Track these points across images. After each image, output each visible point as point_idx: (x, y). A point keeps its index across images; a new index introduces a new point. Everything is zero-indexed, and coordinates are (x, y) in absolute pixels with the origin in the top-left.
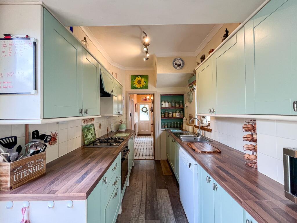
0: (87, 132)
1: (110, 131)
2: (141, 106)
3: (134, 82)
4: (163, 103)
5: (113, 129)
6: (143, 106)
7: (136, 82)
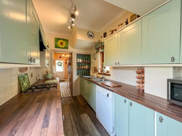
0: (23, 81)
1: (38, 79)
2: (57, 62)
3: (58, 43)
4: (78, 59)
5: (41, 78)
6: (59, 61)
7: (59, 43)
